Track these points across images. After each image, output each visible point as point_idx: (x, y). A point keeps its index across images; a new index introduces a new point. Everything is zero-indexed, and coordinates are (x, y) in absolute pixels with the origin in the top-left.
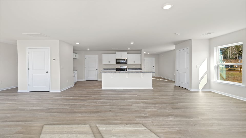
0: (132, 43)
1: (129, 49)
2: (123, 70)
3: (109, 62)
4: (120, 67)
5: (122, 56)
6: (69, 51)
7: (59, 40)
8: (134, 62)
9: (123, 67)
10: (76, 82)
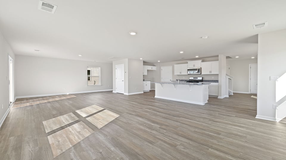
0: (182, 52)
1: (197, 57)
2: (198, 81)
3: (181, 73)
4: (194, 78)
5: (194, 66)
6: (138, 65)
7: (127, 59)
8: (211, 72)
9: (197, 78)
10: (150, 91)
